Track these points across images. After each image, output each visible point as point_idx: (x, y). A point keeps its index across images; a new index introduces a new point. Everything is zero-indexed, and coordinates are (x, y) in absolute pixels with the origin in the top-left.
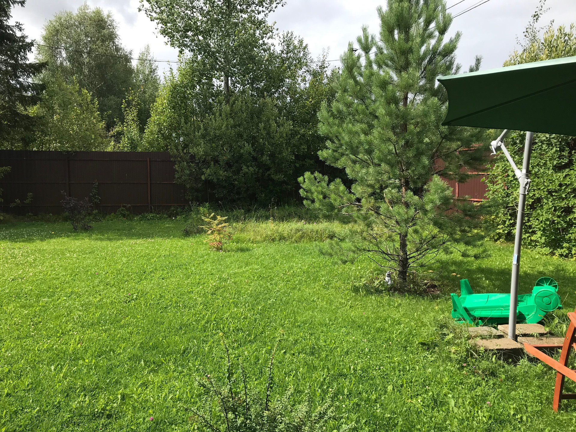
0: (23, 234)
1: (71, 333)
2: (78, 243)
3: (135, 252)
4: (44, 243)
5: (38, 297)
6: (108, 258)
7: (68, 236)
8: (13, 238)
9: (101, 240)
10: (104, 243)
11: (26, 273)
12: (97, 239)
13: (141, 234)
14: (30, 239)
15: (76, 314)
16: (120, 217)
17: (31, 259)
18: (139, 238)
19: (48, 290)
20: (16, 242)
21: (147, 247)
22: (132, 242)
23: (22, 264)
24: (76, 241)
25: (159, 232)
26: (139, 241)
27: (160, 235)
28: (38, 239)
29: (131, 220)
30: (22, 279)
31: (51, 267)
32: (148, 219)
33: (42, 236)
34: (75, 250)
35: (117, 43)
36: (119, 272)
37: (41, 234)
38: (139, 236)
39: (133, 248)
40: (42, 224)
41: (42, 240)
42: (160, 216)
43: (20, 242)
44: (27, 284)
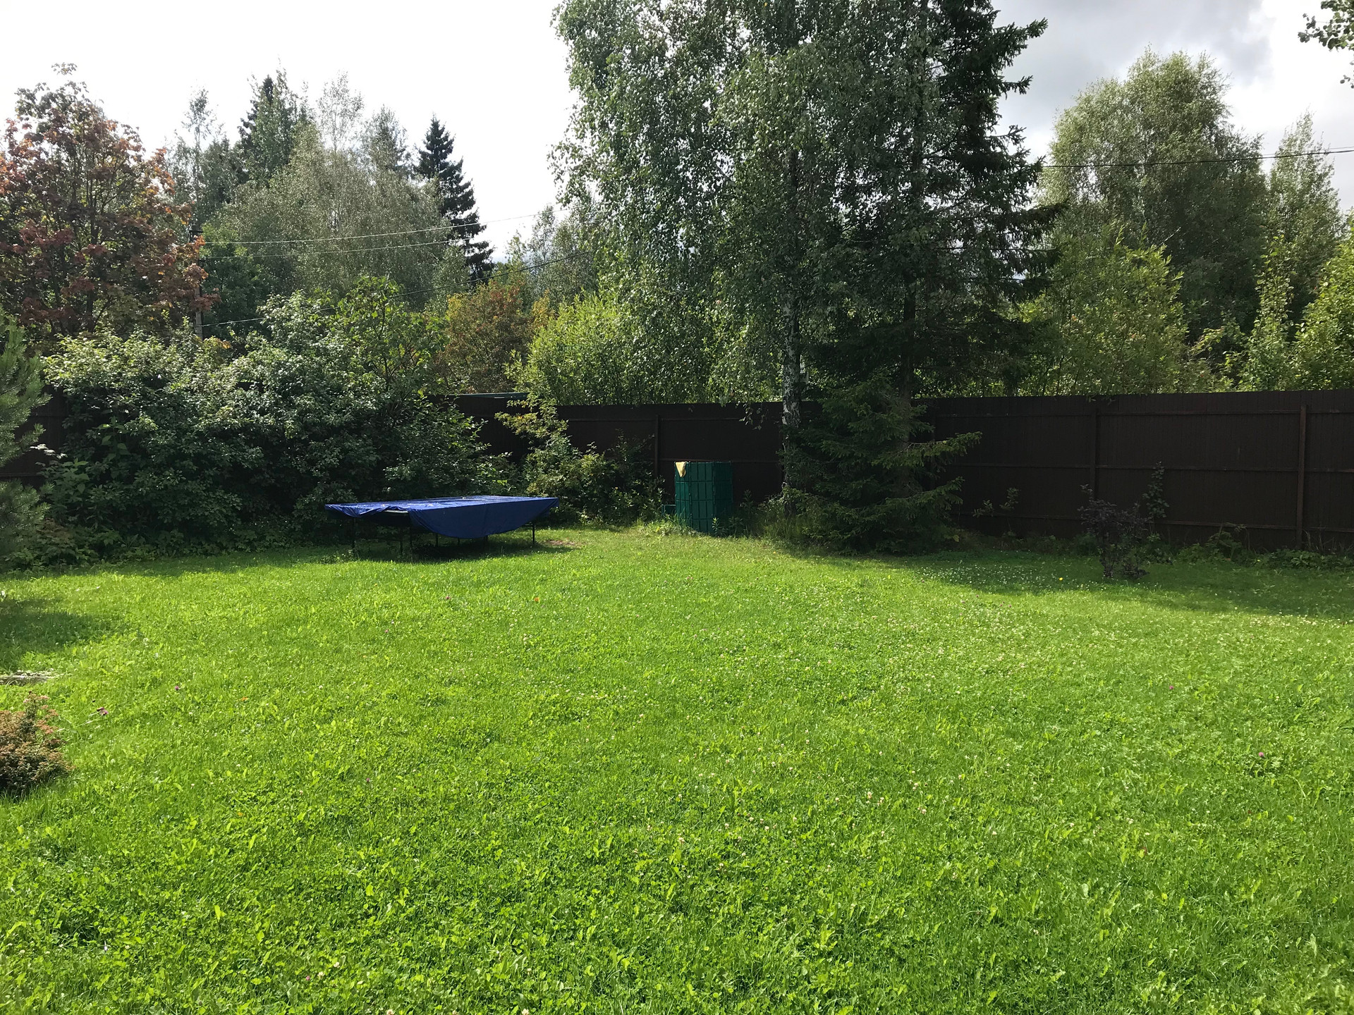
0: (998, 576)
1: (1119, 817)
2: (1116, 608)
3: (1266, 648)
4: (1042, 600)
5: (1041, 718)
6: (1193, 653)
7: (1092, 590)
8: (979, 583)
9: (1174, 606)
10: (1181, 616)
11: (1013, 663)
12: (1160, 603)
13: (1277, 601)
14: (1012, 588)
15: (1127, 776)
16: (1216, 555)
17: (1018, 631)
18: (1274, 613)
19: (1060, 708)
20: (986, 591)
21: (1300, 640)
22: (1256, 619)
23: (1003, 641)
24: (1112, 604)
25: (1329, 601)
26: (1272, 621)
27: (1334, 611)
28: (1029, 590)
29: (1245, 563)
30: (1005, 672)
31: (1062, 655)
32: (1295, 566)
33: (1037, 584)
34: (1111, 624)
35: (1220, 127)
36: (1226, 692)
37: (1034, 579)
38: (1274, 607)
39: (1261, 637)
40: (1034, 559)
41: (1036, 593)
42: (1330, 561)
43: (993, 592)
44: (1016, 686)
